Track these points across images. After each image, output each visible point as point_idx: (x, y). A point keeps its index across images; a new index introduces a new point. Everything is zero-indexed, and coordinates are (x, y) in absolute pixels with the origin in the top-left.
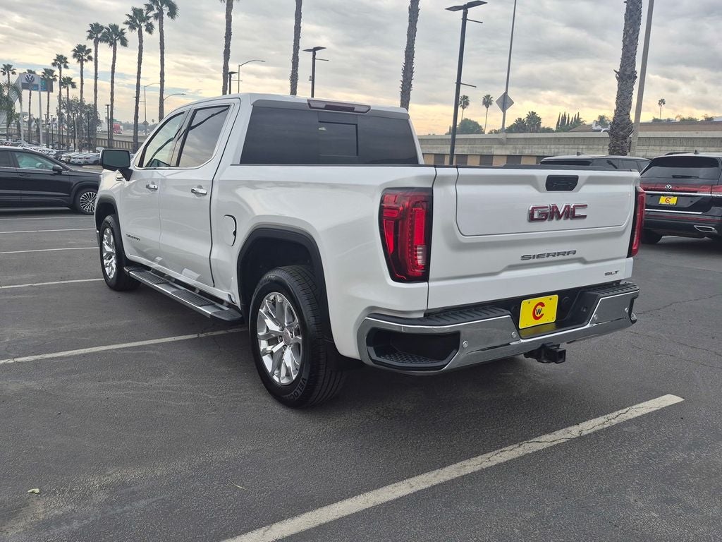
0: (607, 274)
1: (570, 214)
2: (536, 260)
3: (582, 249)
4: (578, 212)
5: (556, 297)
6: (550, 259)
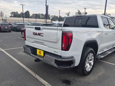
1: (39, 34)
2: (37, 42)
4: (41, 35)
5: (43, 51)
6: (39, 43)
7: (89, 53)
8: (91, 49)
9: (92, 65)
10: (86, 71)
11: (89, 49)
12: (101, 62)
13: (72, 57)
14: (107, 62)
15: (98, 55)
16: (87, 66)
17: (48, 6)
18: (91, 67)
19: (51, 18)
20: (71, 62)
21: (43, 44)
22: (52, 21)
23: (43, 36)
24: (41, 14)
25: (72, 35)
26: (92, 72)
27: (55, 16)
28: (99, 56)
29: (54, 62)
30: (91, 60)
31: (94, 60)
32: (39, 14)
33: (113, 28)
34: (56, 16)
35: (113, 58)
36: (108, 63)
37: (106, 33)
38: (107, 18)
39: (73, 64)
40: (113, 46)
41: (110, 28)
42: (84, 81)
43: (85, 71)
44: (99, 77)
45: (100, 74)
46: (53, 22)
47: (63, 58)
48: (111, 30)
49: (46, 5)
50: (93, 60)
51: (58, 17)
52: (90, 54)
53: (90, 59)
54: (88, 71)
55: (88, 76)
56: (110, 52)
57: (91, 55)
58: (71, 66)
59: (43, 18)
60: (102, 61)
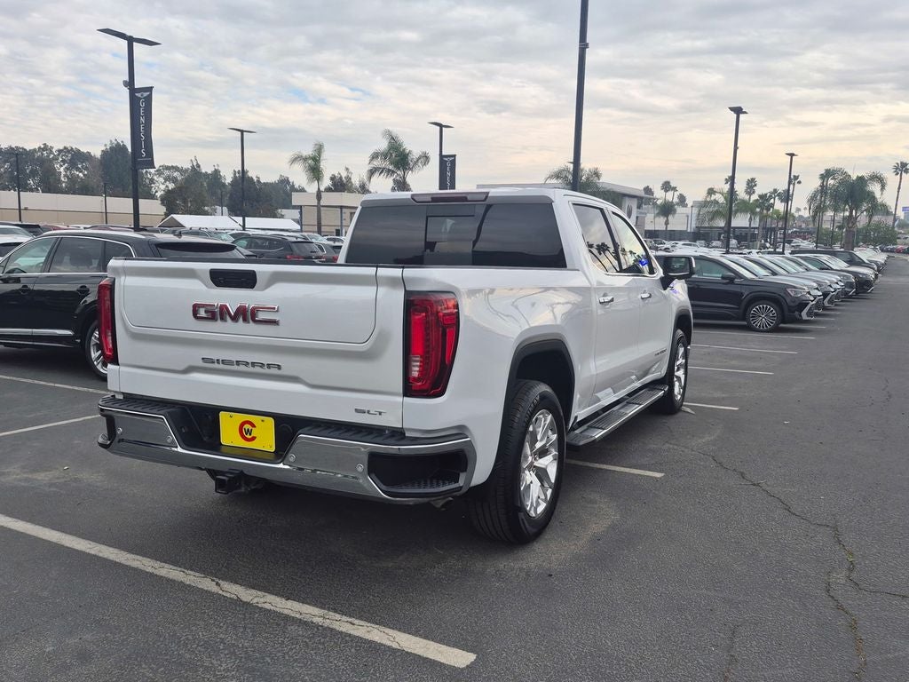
0: (357, 410)
1: (244, 314)
2: (221, 366)
3: (289, 364)
4: (261, 316)
5: (270, 422)
6: (242, 368)
7: (536, 409)
8: (544, 388)
9: (553, 481)
10: (527, 514)
11: (531, 388)
12: (593, 469)
13: (461, 431)
14: (622, 469)
15: (573, 429)
16: (528, 487)
17: (150, 89)
18: (549, 492)
19: (160, 187)
20: (459, 460)
21: (274, 371)
22: (171, 209)
23: (274, 322)
24: (66, 150)
25: (456, 306)
26: (554, 523)
27: (195, 170)
28: (577, 432)
29: (361, 468)
30: (543, 453)
31: (560, 450)
32: (45, 148)
33: (634, 270)
34: (207, 169)
35: (652, 446)
36: (627, 470)
37: (608, 299)
38: (601, 210)
39: (465, 470)
40: (646, 373)
41: (621, 270)
42: (521, 569)
43: (521, 515)
44: (596, 539)
45: (597, 526)
46: (188, 221)
47: (415, 440)
48: (625, 280)
49: (130, 83)
50: (554, 452)
51: (228, 178)
52: (539, 415)
53: (538, 445)
54: (532, 513)
55: (538, 546)
56: (633, 410)
57: (545, 419)
58: (457, 481)
59: (84, 189)
60: (597, 466)
